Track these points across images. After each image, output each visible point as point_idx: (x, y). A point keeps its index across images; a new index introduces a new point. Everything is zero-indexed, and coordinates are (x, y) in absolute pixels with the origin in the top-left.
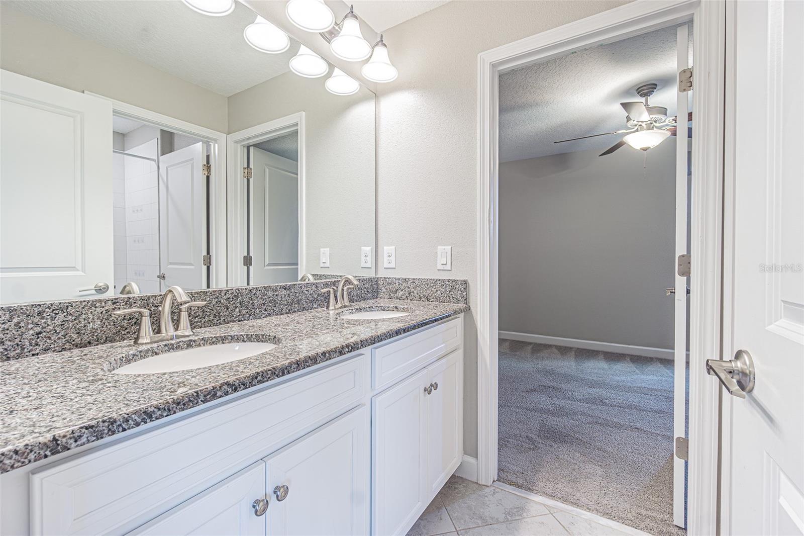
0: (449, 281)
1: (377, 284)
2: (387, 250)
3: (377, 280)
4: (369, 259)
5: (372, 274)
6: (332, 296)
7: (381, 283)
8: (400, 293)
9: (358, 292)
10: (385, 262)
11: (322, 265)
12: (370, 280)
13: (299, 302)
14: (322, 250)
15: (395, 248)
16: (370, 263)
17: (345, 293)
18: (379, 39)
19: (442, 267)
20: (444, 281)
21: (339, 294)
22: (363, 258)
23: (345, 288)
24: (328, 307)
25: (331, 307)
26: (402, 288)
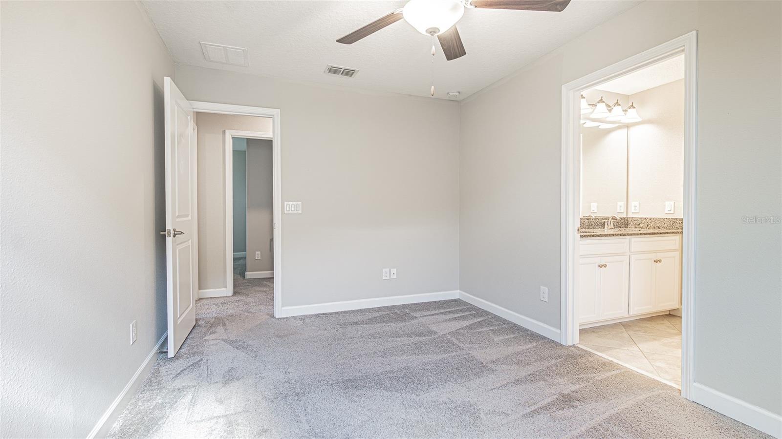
0: (672, 219)
1: (628, 220)
2: (633, 204)
3: (627, 219)
4: (622, 208)
5: (624, 216)
6: (606, 224)
7: (630, 220)
8: (642, 225)
9: (617, 224)
10: (632, 209)
11: (592, 211)
12: (624, 218)
13: (592, 225)
14: (592, 204)
15: (639, 203)
16: (623, 210)
17: (612, 223)
18: (631, 104)
19: (668, 212)
20: (669, 219)
21: (609, 223)
22: (618, 208)
23: (612, 221)
24: (604, 228)
25: (606, 228)
26: (643, 222)
